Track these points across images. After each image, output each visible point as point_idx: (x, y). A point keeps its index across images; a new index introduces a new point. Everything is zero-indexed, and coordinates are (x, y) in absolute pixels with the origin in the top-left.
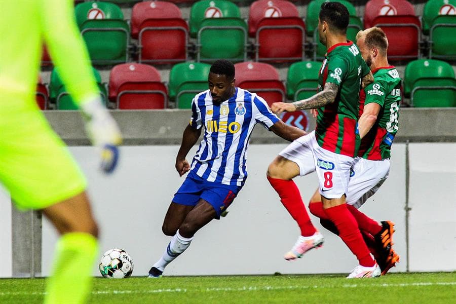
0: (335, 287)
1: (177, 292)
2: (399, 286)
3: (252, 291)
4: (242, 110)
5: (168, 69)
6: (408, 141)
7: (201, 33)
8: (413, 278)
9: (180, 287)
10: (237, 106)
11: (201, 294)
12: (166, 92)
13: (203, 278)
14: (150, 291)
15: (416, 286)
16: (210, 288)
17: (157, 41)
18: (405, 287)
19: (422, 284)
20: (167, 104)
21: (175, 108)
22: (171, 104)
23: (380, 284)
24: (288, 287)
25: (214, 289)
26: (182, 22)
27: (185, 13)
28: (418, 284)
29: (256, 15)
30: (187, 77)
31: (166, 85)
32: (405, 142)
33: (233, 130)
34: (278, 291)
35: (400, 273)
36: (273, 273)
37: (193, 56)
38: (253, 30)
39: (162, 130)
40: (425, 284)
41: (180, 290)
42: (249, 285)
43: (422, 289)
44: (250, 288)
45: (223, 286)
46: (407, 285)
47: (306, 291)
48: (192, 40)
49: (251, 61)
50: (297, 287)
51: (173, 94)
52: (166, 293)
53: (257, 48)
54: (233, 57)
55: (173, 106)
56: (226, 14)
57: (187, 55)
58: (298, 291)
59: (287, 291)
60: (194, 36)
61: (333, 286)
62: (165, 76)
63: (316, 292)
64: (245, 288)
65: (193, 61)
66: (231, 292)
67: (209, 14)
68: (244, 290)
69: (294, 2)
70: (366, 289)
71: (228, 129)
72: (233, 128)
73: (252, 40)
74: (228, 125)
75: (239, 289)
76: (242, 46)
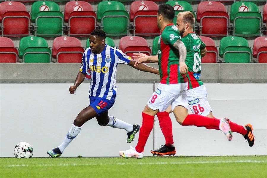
0: (112, 165)
1: (23, 166)
2: (149, 165)
3: (65, 167)
4: (109, 59)
5: (18, 40)
6: (154, 82)
7: (37, 20)
8: (157, 160)
9: (24, 164)
10: (106, 57)
11: (36, 168)
12: (17, 53)
13: (37, 158)
14: (7, 166)
15: (158, 164)
16: (41, 164)
17: (12, 24)
18: (152, 165)
19: (162, 163)
20: (18, 60)
21: (23, 62)
22: (20, 60)
23: (138, 163)
24: (86, 164)
25: (43, 165)
26: (27, 13)
27: (28, 8)
28: (159, 163)
29: (68, 10)
30: (29, 45)
31: (17, 49)
32: (153, 82)
33: (104, 71)
34: (80, 166)
35: (149, 157)
36: (77, 156)
37: (33, 33)
38: (67, 18)
39: (15, 75)
40: (164, 163)
41: (24, 165)
42: (63, 163)
43: (162, 166)
44: (64, 165)
45: (49, 163)
46: (153, 163)
47: (96, 166)
48: (32, 24)
49: (66, 36)
50: (91, 164)
51: (21, 54)
52: (16, 167)
53: (69, 28)
54: (56, 34)
55: (21, 61)
56: (51, 9)
57: (29, 32)
58: (91, 166)
59: (85, 166)
60: (34, 21)
61: (111, 164)
62: (17, 44)
63: (102, 167)
64: (61, 165)
65: (33, 36)
66: (53, 167)
67: (42, 9)
68: (61, 166)
69: (90, 3)
70: (130, 165)
71: (101, 71)
72: (104, 70)
73: (66, 24)
74: (101, 69)
75: (58, 165)
76: (61, 27)
